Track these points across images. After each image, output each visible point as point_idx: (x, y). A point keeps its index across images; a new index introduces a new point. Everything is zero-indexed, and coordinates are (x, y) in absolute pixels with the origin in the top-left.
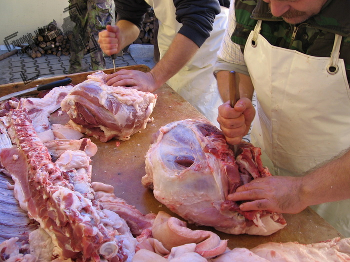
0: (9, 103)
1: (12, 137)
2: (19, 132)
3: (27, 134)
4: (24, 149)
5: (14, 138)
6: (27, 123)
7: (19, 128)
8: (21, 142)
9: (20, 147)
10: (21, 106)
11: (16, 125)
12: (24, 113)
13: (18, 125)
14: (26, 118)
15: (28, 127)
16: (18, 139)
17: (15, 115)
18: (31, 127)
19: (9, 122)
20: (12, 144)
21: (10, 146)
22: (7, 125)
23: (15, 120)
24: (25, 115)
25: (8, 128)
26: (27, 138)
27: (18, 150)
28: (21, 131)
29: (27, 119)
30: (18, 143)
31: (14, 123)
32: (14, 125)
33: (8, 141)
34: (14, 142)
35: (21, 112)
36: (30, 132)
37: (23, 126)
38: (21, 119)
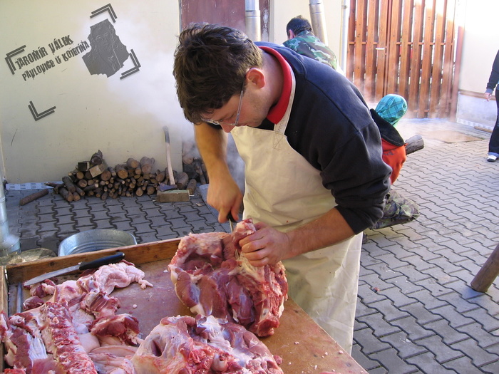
0: (41, 286)
1: (47, 342)
2: (57, 336)
3: (67, 340)
4: (63, 363)
5: (50, 345)
6: (67, 323)
7: (57, 330)
8: (60, 352)
9: (58, 359)
10: (59, 295)
11: (52, 326)
12: (63, 308)
13: (55, 326)
14: (65, 315)
15: (68, 329)
16: (56, 347)
17: (51, 310)
18: (73, 329)
19: (44, 321)
20: (47, 353)
21: (45, 356)
22: (41, 325)
23: (52, 318)
24: (64, 312)
25: (42, 329)
26: (67, 347)
27: (54, 363)
28: (60, 335)
29: (67, 317)
30: (55, 352)
31: (51, 323)
32: (50, 326)
33: (42, 348)
34: (49, 351)
35: (59, 307)
36: (71, 338)
37: (61, 327)
38: (59, 318)
